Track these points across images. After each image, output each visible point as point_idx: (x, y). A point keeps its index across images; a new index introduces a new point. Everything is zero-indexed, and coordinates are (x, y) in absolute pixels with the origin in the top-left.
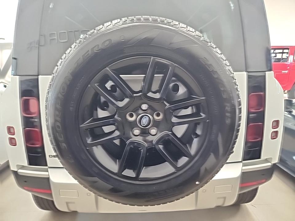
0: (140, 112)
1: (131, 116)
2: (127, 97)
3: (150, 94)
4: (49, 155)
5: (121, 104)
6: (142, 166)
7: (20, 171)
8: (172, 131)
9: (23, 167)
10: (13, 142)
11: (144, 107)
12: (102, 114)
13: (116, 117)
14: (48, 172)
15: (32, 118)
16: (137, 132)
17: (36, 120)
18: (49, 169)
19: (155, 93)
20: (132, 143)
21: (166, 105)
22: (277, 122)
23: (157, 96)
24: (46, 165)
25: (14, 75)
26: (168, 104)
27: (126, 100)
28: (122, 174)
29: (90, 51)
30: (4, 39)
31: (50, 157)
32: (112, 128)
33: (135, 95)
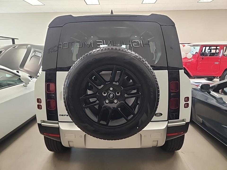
0: (109, 91)
1: (105, 93)
2: (103, 84)
3: (114, 83)
4: (60, 115)
5: (100, 87)
6: (110, 119)
7: (42, 124)
8: (125, 101)
9: (44, 122)
10: (39, 107)
11: (111, 89)
12: (89, 92)
13: (97, 94)
14: (58, 124)
15: (51, 94)
16: (107, 101)
17: (53, 95)
18: (59, 123)
19: (116, 82)
20: (105, 107)
21: (122, 88)
22: (188, 98)
23: (118, 84)
24: (58, 121)
25: (43, 71)
26: (123, 88)
27: (102, 86)
28: (100, 122)
29: (86, 63)
30: (18, 39)
31: (60, 116)
32: (95, 99)
33: (106, 83)
